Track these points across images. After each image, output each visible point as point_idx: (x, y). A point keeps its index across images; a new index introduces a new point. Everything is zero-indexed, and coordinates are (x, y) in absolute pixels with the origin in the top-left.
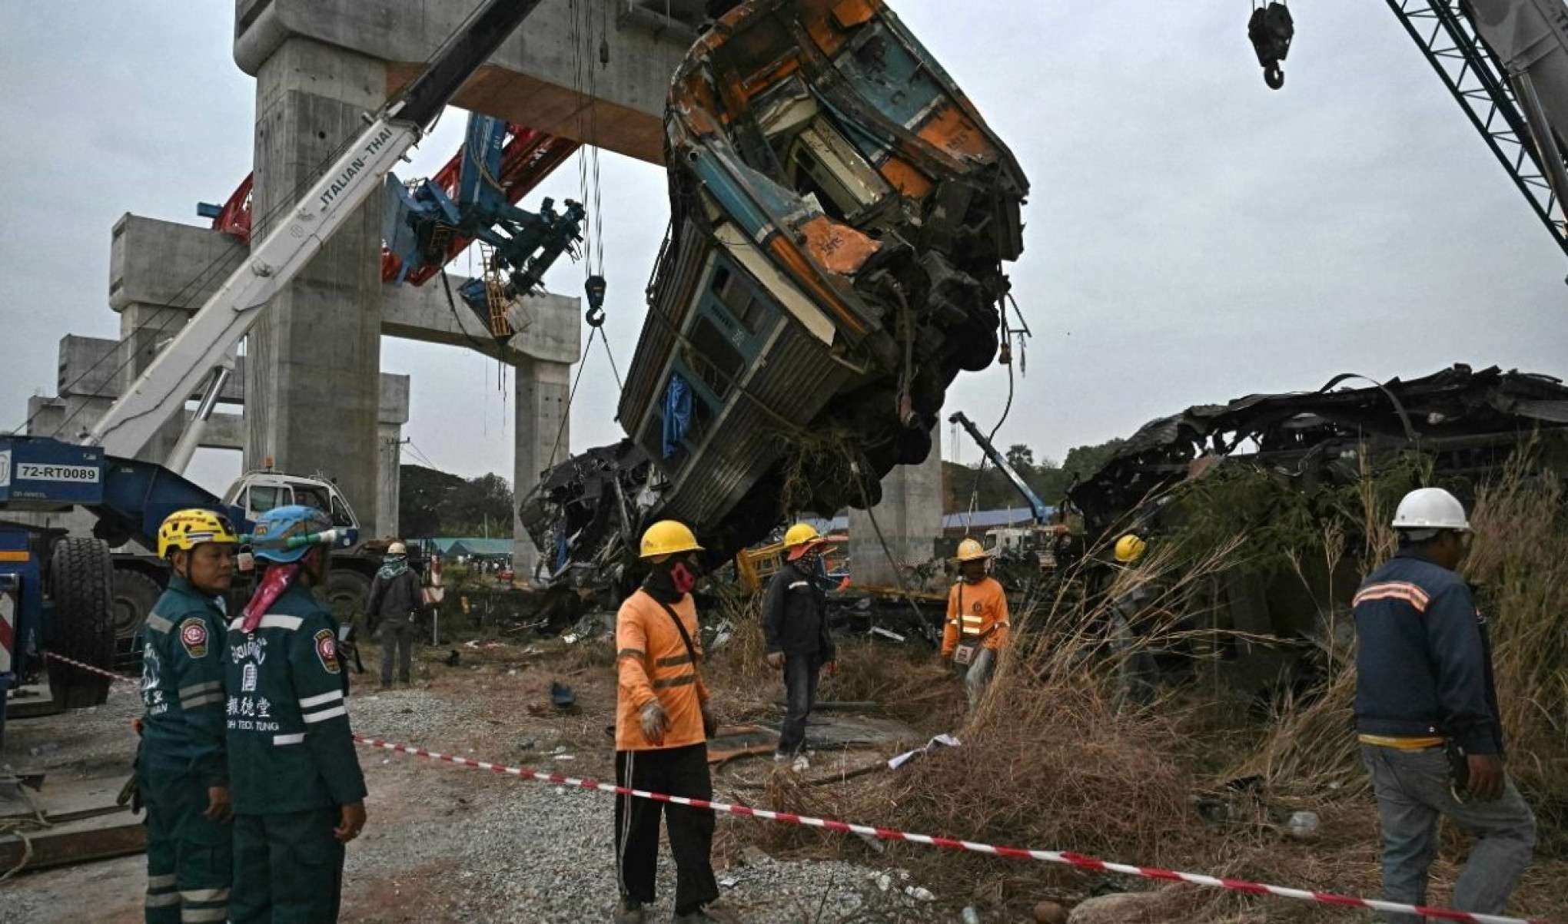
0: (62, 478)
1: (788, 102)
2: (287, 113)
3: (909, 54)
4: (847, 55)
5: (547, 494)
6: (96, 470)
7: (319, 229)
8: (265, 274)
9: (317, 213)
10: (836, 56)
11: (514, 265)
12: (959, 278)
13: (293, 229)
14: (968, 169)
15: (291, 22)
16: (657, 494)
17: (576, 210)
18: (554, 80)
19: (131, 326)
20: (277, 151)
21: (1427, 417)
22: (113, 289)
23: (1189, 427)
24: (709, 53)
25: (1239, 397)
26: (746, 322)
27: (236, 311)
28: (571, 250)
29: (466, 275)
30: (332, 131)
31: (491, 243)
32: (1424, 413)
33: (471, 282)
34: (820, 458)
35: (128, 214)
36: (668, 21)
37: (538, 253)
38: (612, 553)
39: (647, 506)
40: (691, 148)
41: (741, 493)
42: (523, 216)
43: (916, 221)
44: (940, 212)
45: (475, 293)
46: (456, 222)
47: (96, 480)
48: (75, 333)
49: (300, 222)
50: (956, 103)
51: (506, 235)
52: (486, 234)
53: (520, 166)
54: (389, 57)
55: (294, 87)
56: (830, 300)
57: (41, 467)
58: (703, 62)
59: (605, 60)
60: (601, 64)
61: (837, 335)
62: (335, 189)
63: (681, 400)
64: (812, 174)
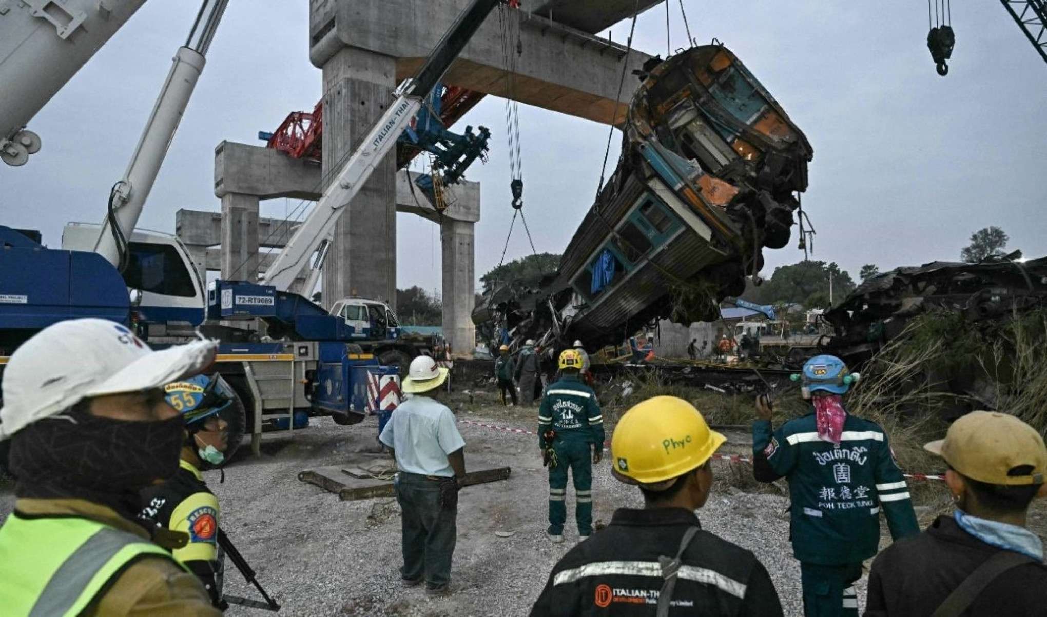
0: (257, 303)
1: (683, 111)
2: (344, 91)
3: (749, 83)
4: (716, 85)
5: (495, 307)
6: (273, 299)
7: (373, 161)
8: (347, 187)
9: (371, 151)
10: (710, 85)
11: (448, 166)
12: (782, 207)
13: (360, 161)
14: (783, 146)
15: (345, 39)
16: (577, 311)
17: (485, 133)
18: (486, 63)
19: (228, 206)
20: (338, 113)
21: (1041, 278)
22: (217, 185)
23: (900, 279)
24: (647, 91)
25: (928, 262)
26: (658, 228)
27: (333, 208)
28: (482, 156)
29: (421, 171)
30: (368, 100)
31: (435, 153)
32: (1040, 276)
33: (423, 177)
34: (692, 297)
35: (225, 141)
36: (550, 22)
37: (462, 158)
38: (546, 342)
39: (570, 317)
40: (640, 143)
41: (636, 312)
42: (453, 137)
43: (753, 174)
44: (767, 169)
45: (426, 185)
46: (416, 142)
47: (273, 304)
48: (184, 208)
49: (363, 158)
50: (773, 108)
51: (443, 148)
52: (432, 148)
53: (451, 107)
54: (397, 56)
55: (348, 76)
56: (713, 219)
57: (247, 298)
58: (644, 96)
59: (520, 52)
60: (518, 54)
61: (713, 236)
62: (381, 138)
63: (609, 264)
64: (691, 146)
